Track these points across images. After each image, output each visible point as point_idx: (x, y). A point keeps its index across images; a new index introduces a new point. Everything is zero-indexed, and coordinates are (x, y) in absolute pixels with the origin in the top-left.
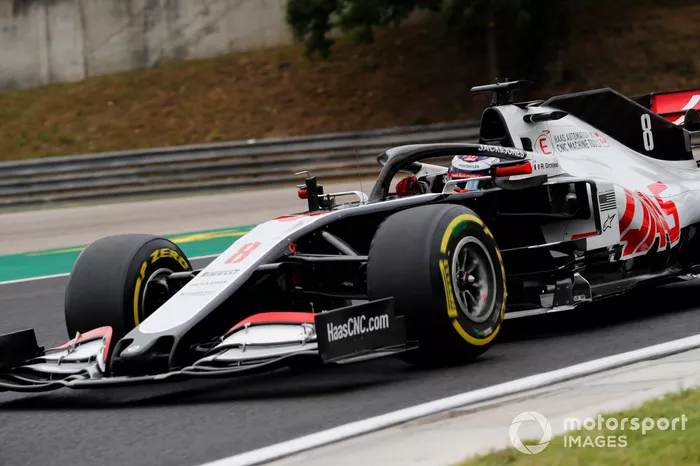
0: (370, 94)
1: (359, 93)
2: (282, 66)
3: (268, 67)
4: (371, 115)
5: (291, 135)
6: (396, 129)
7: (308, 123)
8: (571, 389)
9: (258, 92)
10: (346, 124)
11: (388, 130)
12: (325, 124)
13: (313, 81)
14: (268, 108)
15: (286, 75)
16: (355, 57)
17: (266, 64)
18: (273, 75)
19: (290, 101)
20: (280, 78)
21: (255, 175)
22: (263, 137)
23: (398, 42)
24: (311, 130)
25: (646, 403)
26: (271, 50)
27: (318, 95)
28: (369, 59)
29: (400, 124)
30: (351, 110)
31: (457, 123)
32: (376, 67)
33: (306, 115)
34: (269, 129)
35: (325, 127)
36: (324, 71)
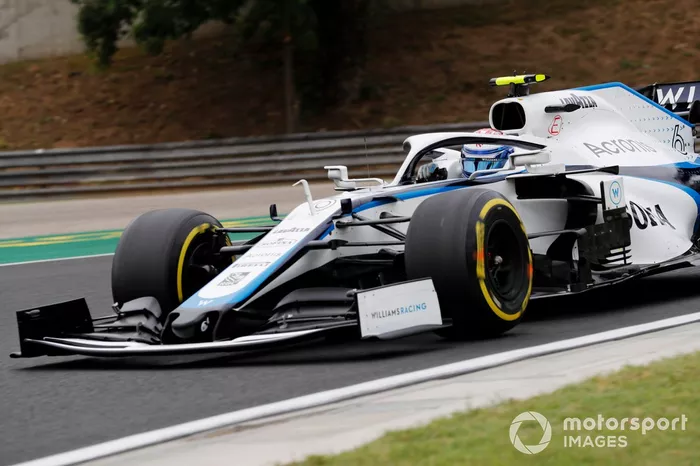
0: (163, 106)
1: (151, 105)
2: (72, 75)
3: (59, 76)
4: (162, 128)
5: (81, 145)
6: (188, 143)
7: (98, 134)
8: (358, 405)
9: (47, 101)
10: (137, 136)
11: (181, 144)
12: (115, 135)
13: (104, 91)
14: (57, 118)
15: (77, 83)
16: (148, 67)
17: (56, 72)
18: (63, 84)
19: (81, 111)
20: (70, 87)
21: (44, 186)
22: (51, 147)
23: (192, 54)
24: (101, 141)
25: (435, 422)
26: (62, 58)
27: (109, 105)
28: (162, 71)
29: (192, 138)
30: (143, 122)
31: (251, 138)
32: (170, 78)
33: (96, 125)
34: (59, 139)
35: (115, 138)
36: (116, 81)
